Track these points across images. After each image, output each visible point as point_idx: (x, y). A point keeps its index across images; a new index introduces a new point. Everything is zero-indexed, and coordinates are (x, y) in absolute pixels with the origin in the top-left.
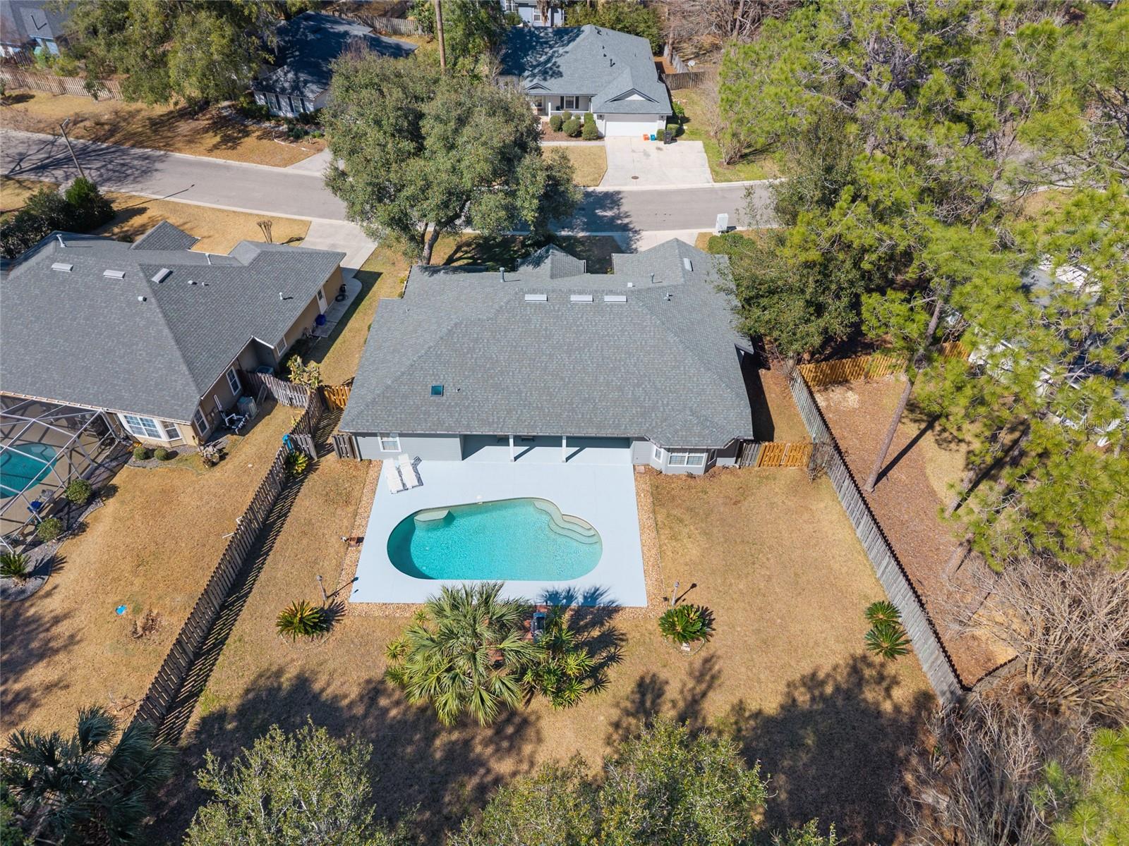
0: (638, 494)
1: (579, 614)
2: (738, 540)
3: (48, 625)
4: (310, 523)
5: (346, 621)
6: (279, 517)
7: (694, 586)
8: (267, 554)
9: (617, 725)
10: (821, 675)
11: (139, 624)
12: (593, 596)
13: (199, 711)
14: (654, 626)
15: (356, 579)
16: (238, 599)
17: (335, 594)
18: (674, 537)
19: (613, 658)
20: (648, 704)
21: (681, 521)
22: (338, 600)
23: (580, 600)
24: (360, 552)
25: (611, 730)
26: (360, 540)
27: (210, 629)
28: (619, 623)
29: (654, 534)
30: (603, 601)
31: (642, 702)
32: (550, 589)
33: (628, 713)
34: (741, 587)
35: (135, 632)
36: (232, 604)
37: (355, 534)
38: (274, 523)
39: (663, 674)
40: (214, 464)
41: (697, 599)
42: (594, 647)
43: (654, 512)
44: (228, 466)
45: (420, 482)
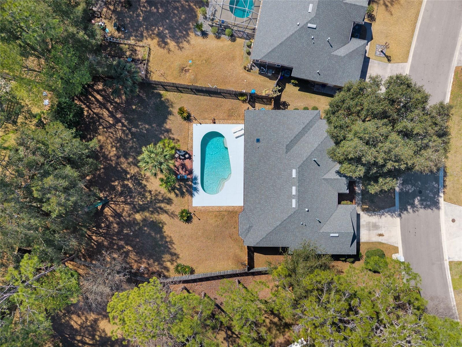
0: (233, 207)
1: (191, 186)
2: (216, 235)
4: (221, 106)
5: (187, 124)
6: (224, 96)
7: (199, 219)
8: (210, 96)
9: (160, 193)
10: (173, 245)
11: (186, 68)
12: (196, 189)
13: (162, 92)
14: (186, 208)
15: (201, 124)
16: (194, 92)
17: (196, 119)
18: (216, 216)
19: (177, 195)
20: (165, 201)
21: (222, 219)
22: (194, 121)
23: (195, 186)
24: (210, 123)
26: (215, 123)
27: (185, 88)
28: (187, 196)
29: (217, 210)
30: (195, 193)
31: (166, 199)
32: (198, 178)
33: (162, 196)
34: (199, 233)
35: (184, 68)
36: (193, 91)
37: (216, 121)
38: (221, 95)
39: (173, 205)
40: (245, 69)
41: (195, 220)
42: (180, 190)
43: (226, 211)
44: (245, 74)
45: (237, 138)
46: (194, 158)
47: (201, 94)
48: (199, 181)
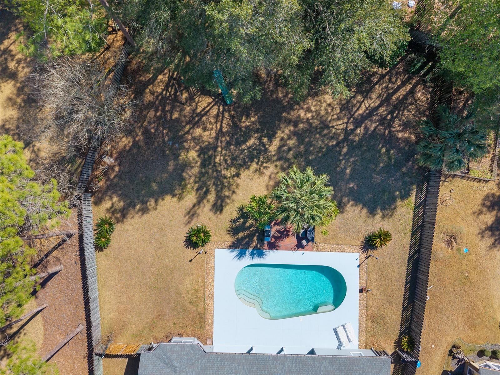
0: (212, 322)
1: (248, 245)
2: (162, 290)
3: (497, 243)
4: (390, 303)
5: (358, 243)
6: (406, 307)
7: (190, 261)
8: (407, 283)
9: (234, 192)
10: (140, 214)
11: (454, 243)
12: (241, 255)
13: (412, 199)
14: (213, 238)
15: (359, 266)
16: (413, 256)
17: (367, 258)
18: (196, 291)
19: (234, 221)
20: (219, 201)
21: (191, 303)
22: (365, 254)
23: (247, 253)
24: (360, 284)
25: (236, 190)
26: (361, 291)
27: (421, 239)
28: (230, 240)
29: (207, 293)
30: (236, 252)
31: (222, 202)
32: (262, 259)
33: (228, 197)
34: (167, 260)
35: (455, 239)
36: (415, 253)
37: (364, 293)
38: (409, 304)
39: (211, 214)
40: (454, 346)
41: (190, 253)
42: (242, 228)
43: (205, 308)
44: (445, 347)
45: (335, 330)
46: (299, 253)
47: (410, 268)
48: (257, 261)
